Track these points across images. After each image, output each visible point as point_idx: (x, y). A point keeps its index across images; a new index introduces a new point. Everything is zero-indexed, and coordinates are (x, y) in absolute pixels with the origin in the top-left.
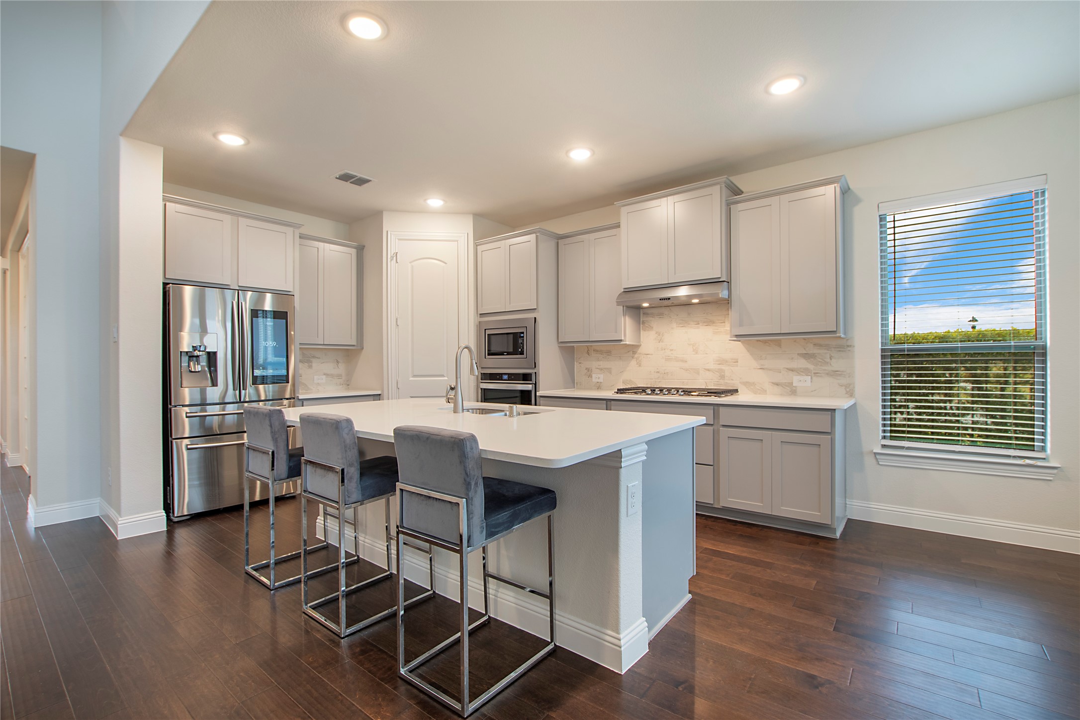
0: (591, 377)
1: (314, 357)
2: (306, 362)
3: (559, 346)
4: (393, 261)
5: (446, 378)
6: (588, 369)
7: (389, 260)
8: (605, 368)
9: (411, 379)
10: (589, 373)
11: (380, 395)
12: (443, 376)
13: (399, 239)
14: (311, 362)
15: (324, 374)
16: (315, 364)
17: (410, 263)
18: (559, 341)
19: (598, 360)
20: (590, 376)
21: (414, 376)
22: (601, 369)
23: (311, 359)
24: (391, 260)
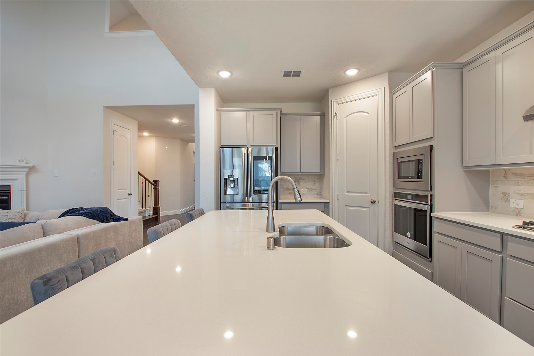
0: (509, 202)
1: (301, 179)
2: (297, 182)
3: (464, 171)
4: (335, 119)
5: (369, 195)
6: (505, 194)
7: (333, 118)
8: (527, 194)
9: (346, 194)
10: (506, 197)
11: (329, 202)
12: (366, 193)
13: (338, 104)
14: (300, 182)
15: (307, 189)
16: (302, 183)
17: (345, 118)
18: (463, 166)
19: (518, 184)
20: (507, 201)
21: (348, 192)
22: (522, 195)
23: (300, 180)
24: (334, 118)
